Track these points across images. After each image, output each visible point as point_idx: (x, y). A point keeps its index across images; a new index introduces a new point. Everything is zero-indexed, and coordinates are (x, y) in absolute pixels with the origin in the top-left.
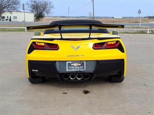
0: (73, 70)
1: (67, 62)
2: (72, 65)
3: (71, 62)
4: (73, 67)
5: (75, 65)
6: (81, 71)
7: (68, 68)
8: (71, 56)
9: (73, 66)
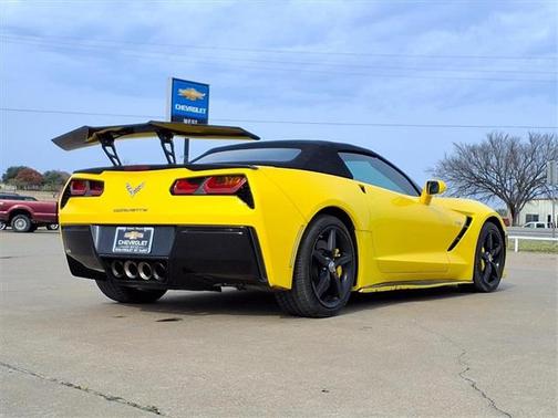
0: (126, 250)
1: (118, 228)
2: (126, 235)
3: (124, 229)
4: (126, 242)
5: (132, 235)
6: (141, 255)
7: (117, 245)
8: (121, 210)
9: (128, 239)
